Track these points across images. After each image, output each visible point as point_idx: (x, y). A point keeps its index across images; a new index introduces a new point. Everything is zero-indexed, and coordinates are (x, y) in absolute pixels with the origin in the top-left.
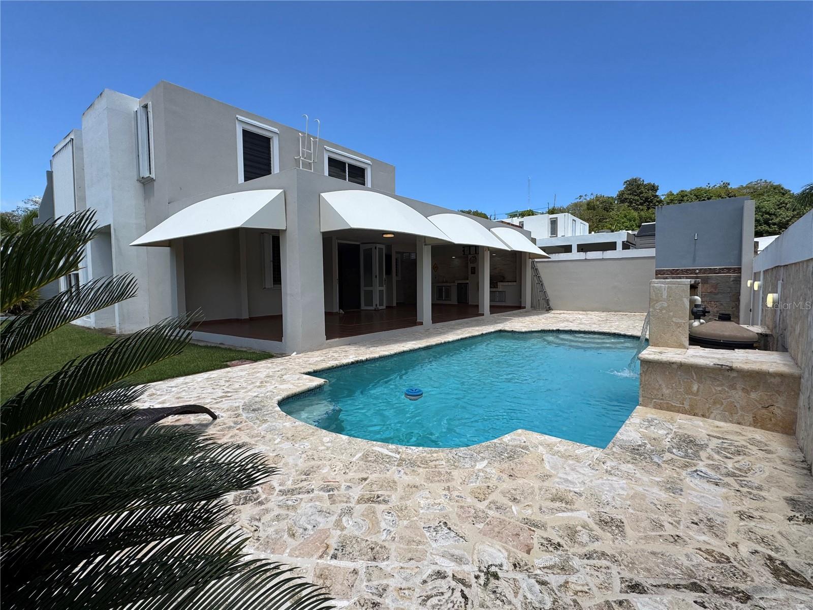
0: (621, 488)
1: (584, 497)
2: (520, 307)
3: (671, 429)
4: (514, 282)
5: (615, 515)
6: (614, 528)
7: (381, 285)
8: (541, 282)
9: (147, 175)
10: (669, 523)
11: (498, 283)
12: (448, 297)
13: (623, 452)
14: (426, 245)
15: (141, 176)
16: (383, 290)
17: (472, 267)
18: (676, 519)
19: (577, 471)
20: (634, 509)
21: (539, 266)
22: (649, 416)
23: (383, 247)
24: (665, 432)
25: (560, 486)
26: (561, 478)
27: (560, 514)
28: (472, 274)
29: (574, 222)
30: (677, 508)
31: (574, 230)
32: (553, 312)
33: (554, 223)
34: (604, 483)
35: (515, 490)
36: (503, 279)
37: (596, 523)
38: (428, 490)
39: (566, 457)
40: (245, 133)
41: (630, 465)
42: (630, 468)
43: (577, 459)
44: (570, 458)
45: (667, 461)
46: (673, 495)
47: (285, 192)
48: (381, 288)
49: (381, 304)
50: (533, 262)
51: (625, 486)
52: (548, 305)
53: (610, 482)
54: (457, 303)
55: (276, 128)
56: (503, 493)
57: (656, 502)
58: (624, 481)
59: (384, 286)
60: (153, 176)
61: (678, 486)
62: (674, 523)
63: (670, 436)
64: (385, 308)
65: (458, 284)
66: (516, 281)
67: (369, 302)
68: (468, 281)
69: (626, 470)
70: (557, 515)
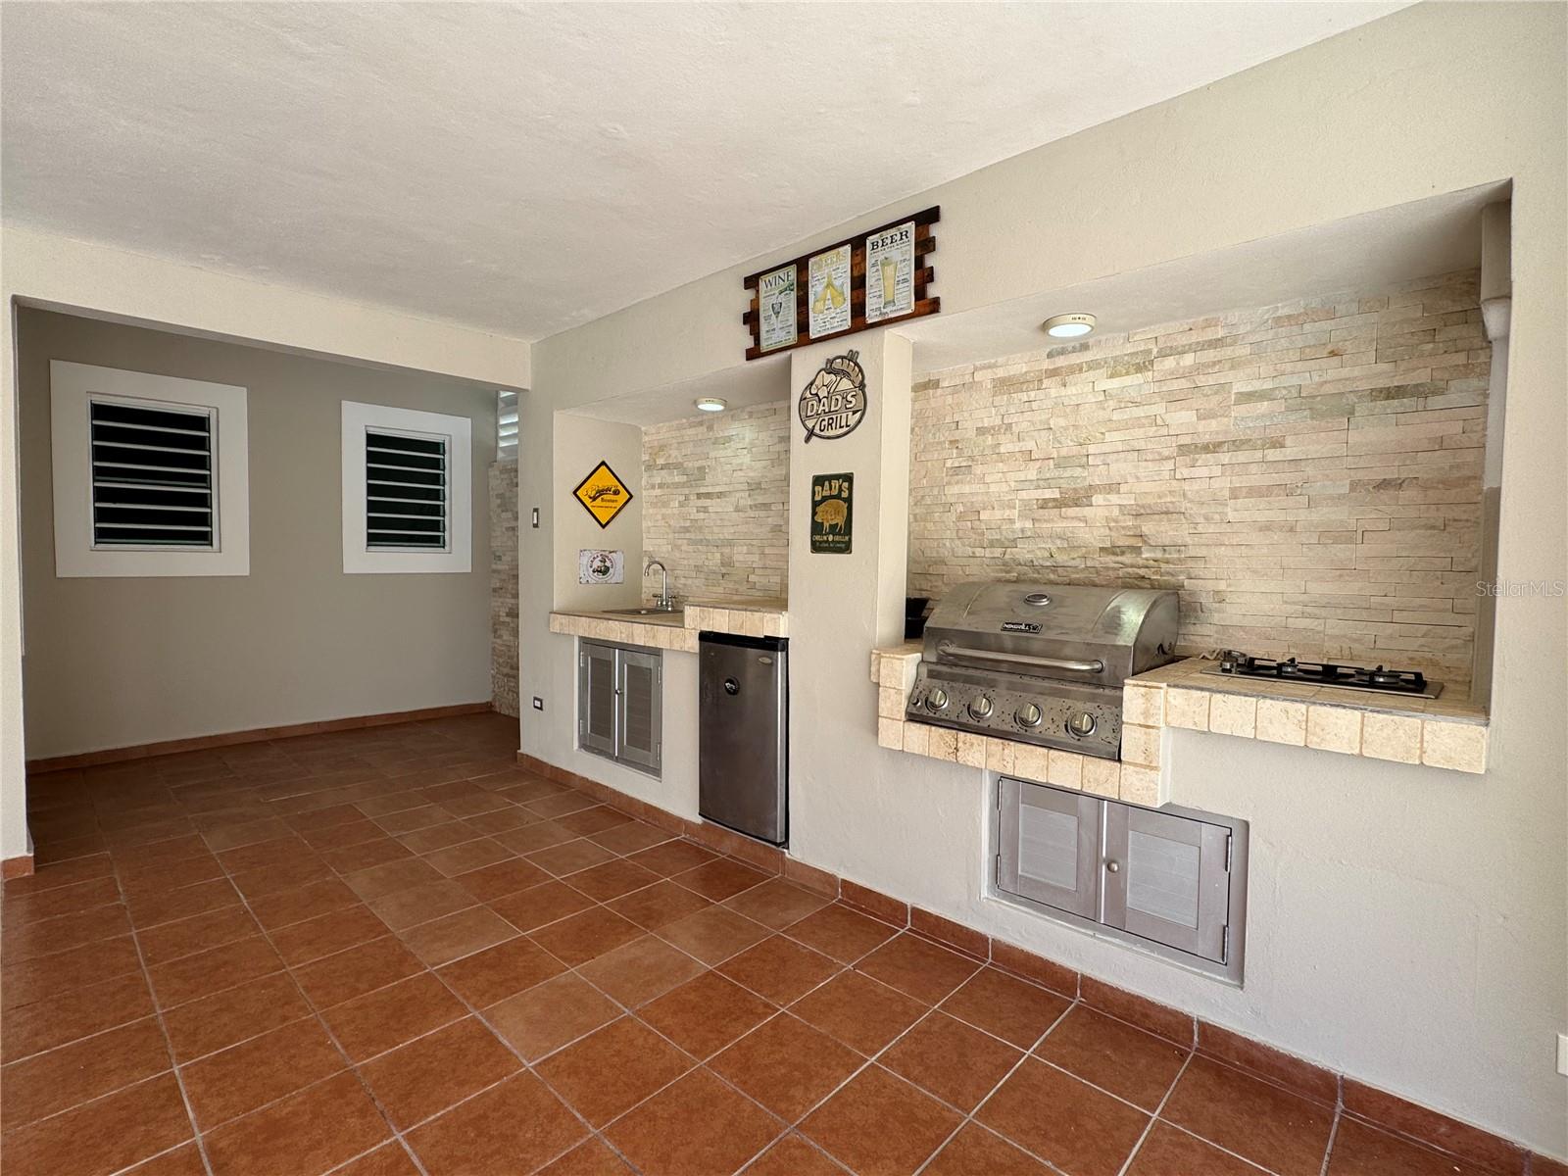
12: (645, 740)
65: (705, 637)
68: (783, 624)
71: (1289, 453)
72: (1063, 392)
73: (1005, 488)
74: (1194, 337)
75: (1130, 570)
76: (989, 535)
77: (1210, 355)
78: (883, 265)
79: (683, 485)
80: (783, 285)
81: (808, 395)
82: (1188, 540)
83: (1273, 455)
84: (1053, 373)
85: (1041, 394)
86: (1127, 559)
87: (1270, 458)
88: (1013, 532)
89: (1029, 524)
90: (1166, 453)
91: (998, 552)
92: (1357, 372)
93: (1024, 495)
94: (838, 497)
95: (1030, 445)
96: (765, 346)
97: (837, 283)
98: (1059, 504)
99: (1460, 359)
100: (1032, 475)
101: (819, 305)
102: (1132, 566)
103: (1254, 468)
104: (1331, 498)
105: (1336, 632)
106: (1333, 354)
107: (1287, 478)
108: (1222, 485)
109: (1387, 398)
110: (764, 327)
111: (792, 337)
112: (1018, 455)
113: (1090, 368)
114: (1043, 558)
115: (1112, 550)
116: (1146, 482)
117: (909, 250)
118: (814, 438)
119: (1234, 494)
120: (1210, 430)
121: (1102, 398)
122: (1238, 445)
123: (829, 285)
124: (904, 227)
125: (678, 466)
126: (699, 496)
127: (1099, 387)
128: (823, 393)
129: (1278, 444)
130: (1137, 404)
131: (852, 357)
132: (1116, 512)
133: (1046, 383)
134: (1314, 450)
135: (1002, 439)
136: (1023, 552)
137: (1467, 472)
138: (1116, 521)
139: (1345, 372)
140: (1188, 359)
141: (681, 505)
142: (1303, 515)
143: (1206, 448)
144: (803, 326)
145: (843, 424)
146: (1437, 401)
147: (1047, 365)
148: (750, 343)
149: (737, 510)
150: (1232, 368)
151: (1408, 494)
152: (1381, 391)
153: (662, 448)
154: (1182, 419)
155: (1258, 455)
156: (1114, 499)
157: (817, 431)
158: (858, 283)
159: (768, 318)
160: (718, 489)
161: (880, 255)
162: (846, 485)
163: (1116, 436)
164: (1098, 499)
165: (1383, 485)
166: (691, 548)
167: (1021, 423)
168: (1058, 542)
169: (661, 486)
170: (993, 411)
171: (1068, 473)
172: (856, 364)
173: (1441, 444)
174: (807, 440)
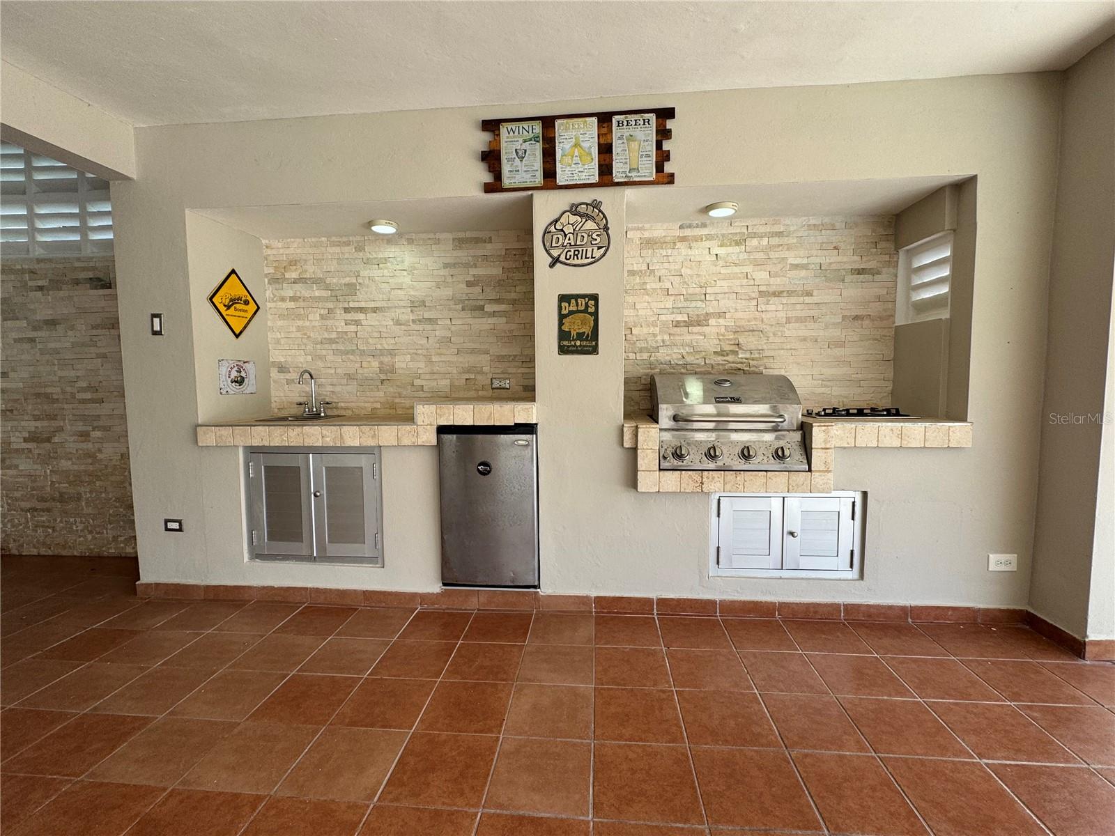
12: (354, 528)
65: (442, 430)
68: (530, 412)
71: (815, 299)
72: (690, 252)
73: (649, 313)
74: (768, 229)
75: (732, 365)
76: (638, 345)
77: (775, 241)
78: (627, 140)
79: (327, 299)
80: (526, 135)
81: (552, 229)
82: (765, 347)
83: (808, 300)
84: (683, 239)
85: (675, 252)
86: (730, 358)
87: (806, 302)
88: (656, 342)
89: (666, 337)
90: (753, 295)
91: (645, 356)
92: (845, 259)
93: (663, 318)
94: (585, 311)
95: (668, 285)
96: (506, 182)
97: (585, 145)
98: (688, 324)
99: (887, 258)
100: (669, 305)
101: (567, 160)
102: (733, 363)
103: (798, 307)
104: (834, 324)
105: (836, 394)
106: (835, 248)
107: (814, 313)
108: (782, 315)
109: (858, 274)
110: (506, 168)
111: (539, 180)
112: (659, 291)
113: (707, 239)
114: (678, 359)
115: (722, 353)
116: (741, 312)
117: (651, 133)
118: (558, 265)
119: (789, 320)
120: (777, 283)
121: (714, 258)
122: (790, 293)
123: (576, 145)
124: (647, 116)
125: (316, 281)
126: (347, 310)
127: (714, 251)
128: (568, 229)
129: (809, 294)
130: (736, 265)
131: (596, 205)
132: (723, 330)
133: (678, 245)
134: (827, 299)
135: (647, 279)
136: (663, 355)
137: (888, 313)
138: (723, 336)
139: (839, 259)
140: (765, 241)
141: (322, 317)
142: (822, 333)
143: (775, 294)
144: (549, 174)
145: (589, 255)
146: (877, 278)
147: (678, 233)
148: (488, 178)
149: (398, 323)
150: (788, 249)
151: (866, 322)
152: (856, 270)
153: (293, 263)
154: (761, 276)
155: (801, 299)
156: (722, 321)
157: (562, 258)
158: (606, 149)
159: (510, 160)
160: (372, 305)
161: (626, 132)
162: (593, 302)
163: (724, 283)
164: (712, 322)
165: (856, 318)
166: (339, 359)
167: (661, 269)
168: (687, 348)
169: (293, 299)
170: (641, 260)
171: (693, 304)
172: (600, 211)
173: (879, 299)
174: (552, 265)
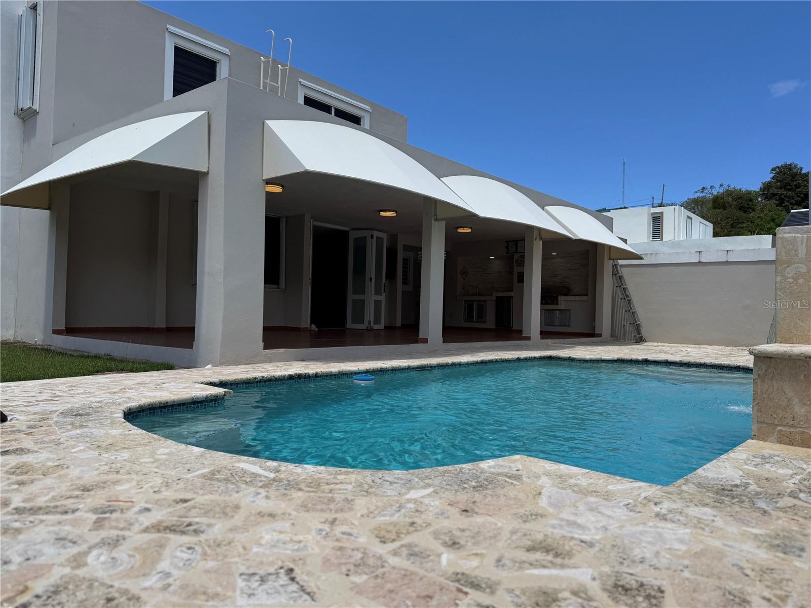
0: (677, 539)
1: (596, 549)
2: (592, 334)
3: (803, 469)
4: (584, 295)
5: (649, 579)
6: (640, 599)
7: (378, 292)
8: (627, 296)
9: (26, 104)
10: (764, 598)
11: (559, 297)
12: (481, 316)
13: (699, 492)
14: (436, 220)
15: (20, 107)
16: (380, 301)
17: (518, 273)
18: (779, 592)
19: (599, 512)
20: (694, 573)
21: (624, 272)
22: (766, 452)
23: (384, 236)
24: (791, 472)
25: (555, 531)
26: (562, 520)
27: (536, 572)
28: (518, 282)
29: (688, 220)
30: (787, 576)
31: (689, 232)
32: (646, 344)
33: (657, 220)
34: (646, 532)
35: (463, 530)
36: (567, 292)
37: (605, 590)
38: (292, 521)
39: (584, 492)
40: (178, 51)
41: (707, 510)
42: (705, 514)
43: (607, 496)
44: (594, 494)
45: (784, 508)
46: (782, 555)
47: (209, 115)
48: (378, 298)
49: (377, 321)
50: (616, 265)
51: (687, 537)
52: (639, 333)
53: (659, 530)
54: (495, 328)
55: (226, 47)
56: (436, 535)
57: (744, 564)
58: (688, 531)
59: (384, 294)
60: (36, 107)
61: (798, 544)
62: (774, 599)
63: (799, 477)
64: (383, 328)
65: (497, 297)
66: (587, 295)
67: (359, 317)
68: (512, 294)
69: (696, 515)
70: (528, 572)
73: (546, 274)
80: (512, 244)
81: (517, 260)
90: (567, 270)
103: (577, 272)
108: (573, 274)
110: (509, 249)
111: (515, 251)
113: (557, 258)
115: (561, 283)
116: (565, 274)
118: (518, 266)
119: (575, 276)
120: (572, 267)
122: (575, 269)
128: (520, 260)
132: (561, 278)
141: (481, 275)
143: (572, 270)
145: (523, 265)
148: (507, 251)
149: (495, 276)
150: (575, 260)
160: (490, 272)
163: (561, 267)
166: (483, 284)
168: (553, 282)
